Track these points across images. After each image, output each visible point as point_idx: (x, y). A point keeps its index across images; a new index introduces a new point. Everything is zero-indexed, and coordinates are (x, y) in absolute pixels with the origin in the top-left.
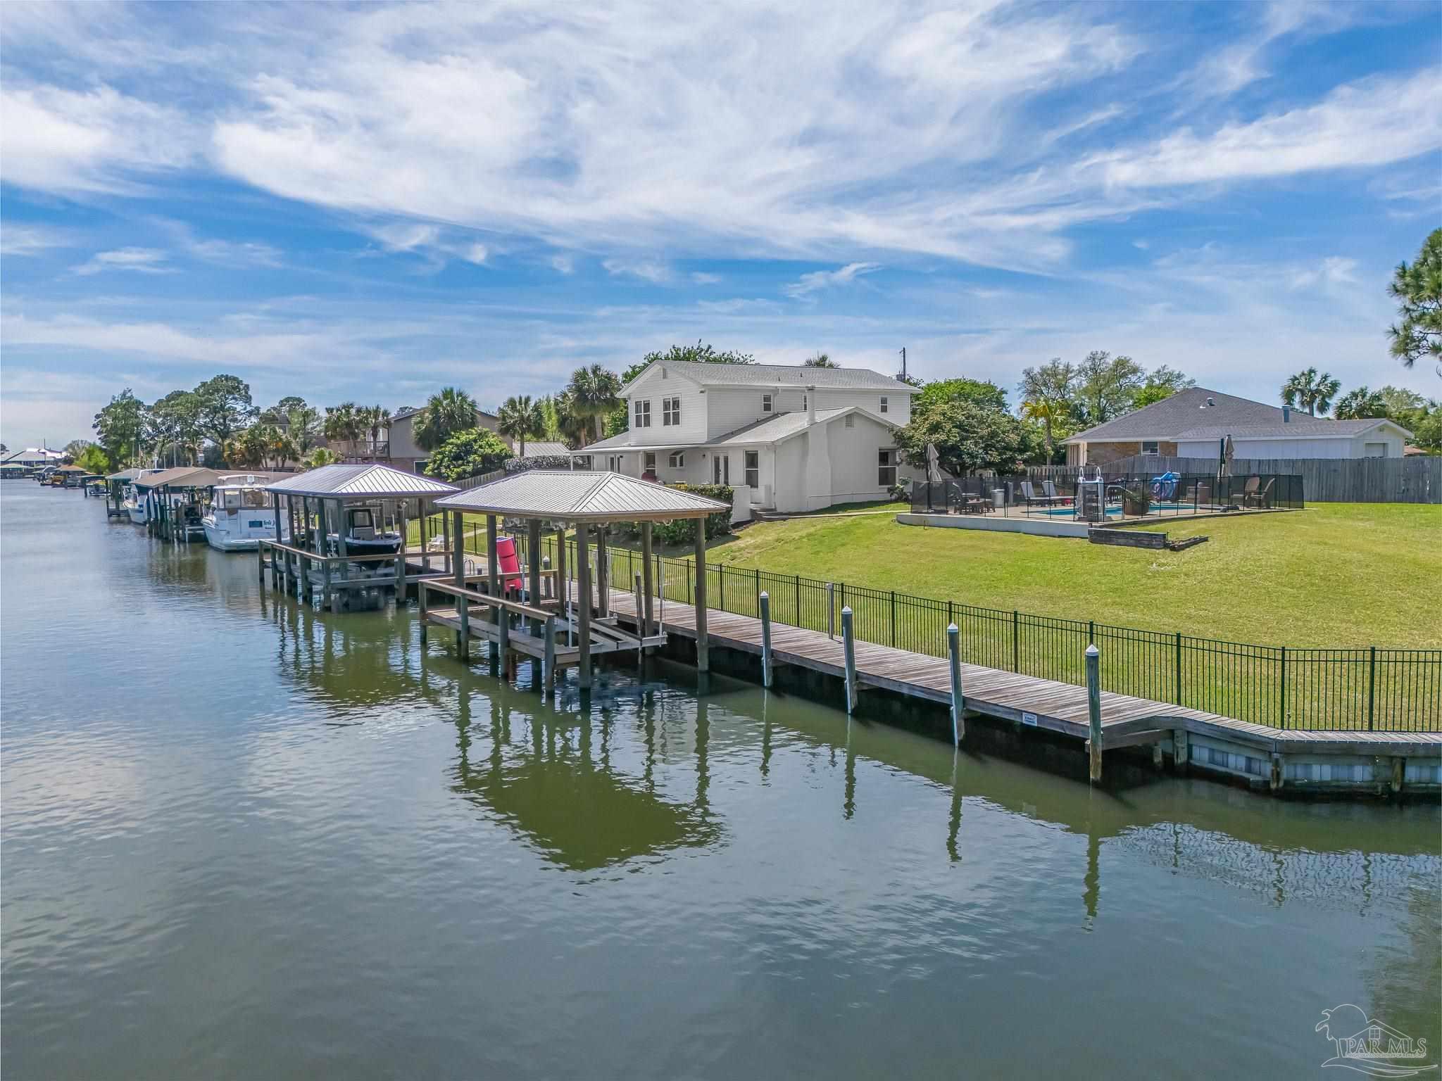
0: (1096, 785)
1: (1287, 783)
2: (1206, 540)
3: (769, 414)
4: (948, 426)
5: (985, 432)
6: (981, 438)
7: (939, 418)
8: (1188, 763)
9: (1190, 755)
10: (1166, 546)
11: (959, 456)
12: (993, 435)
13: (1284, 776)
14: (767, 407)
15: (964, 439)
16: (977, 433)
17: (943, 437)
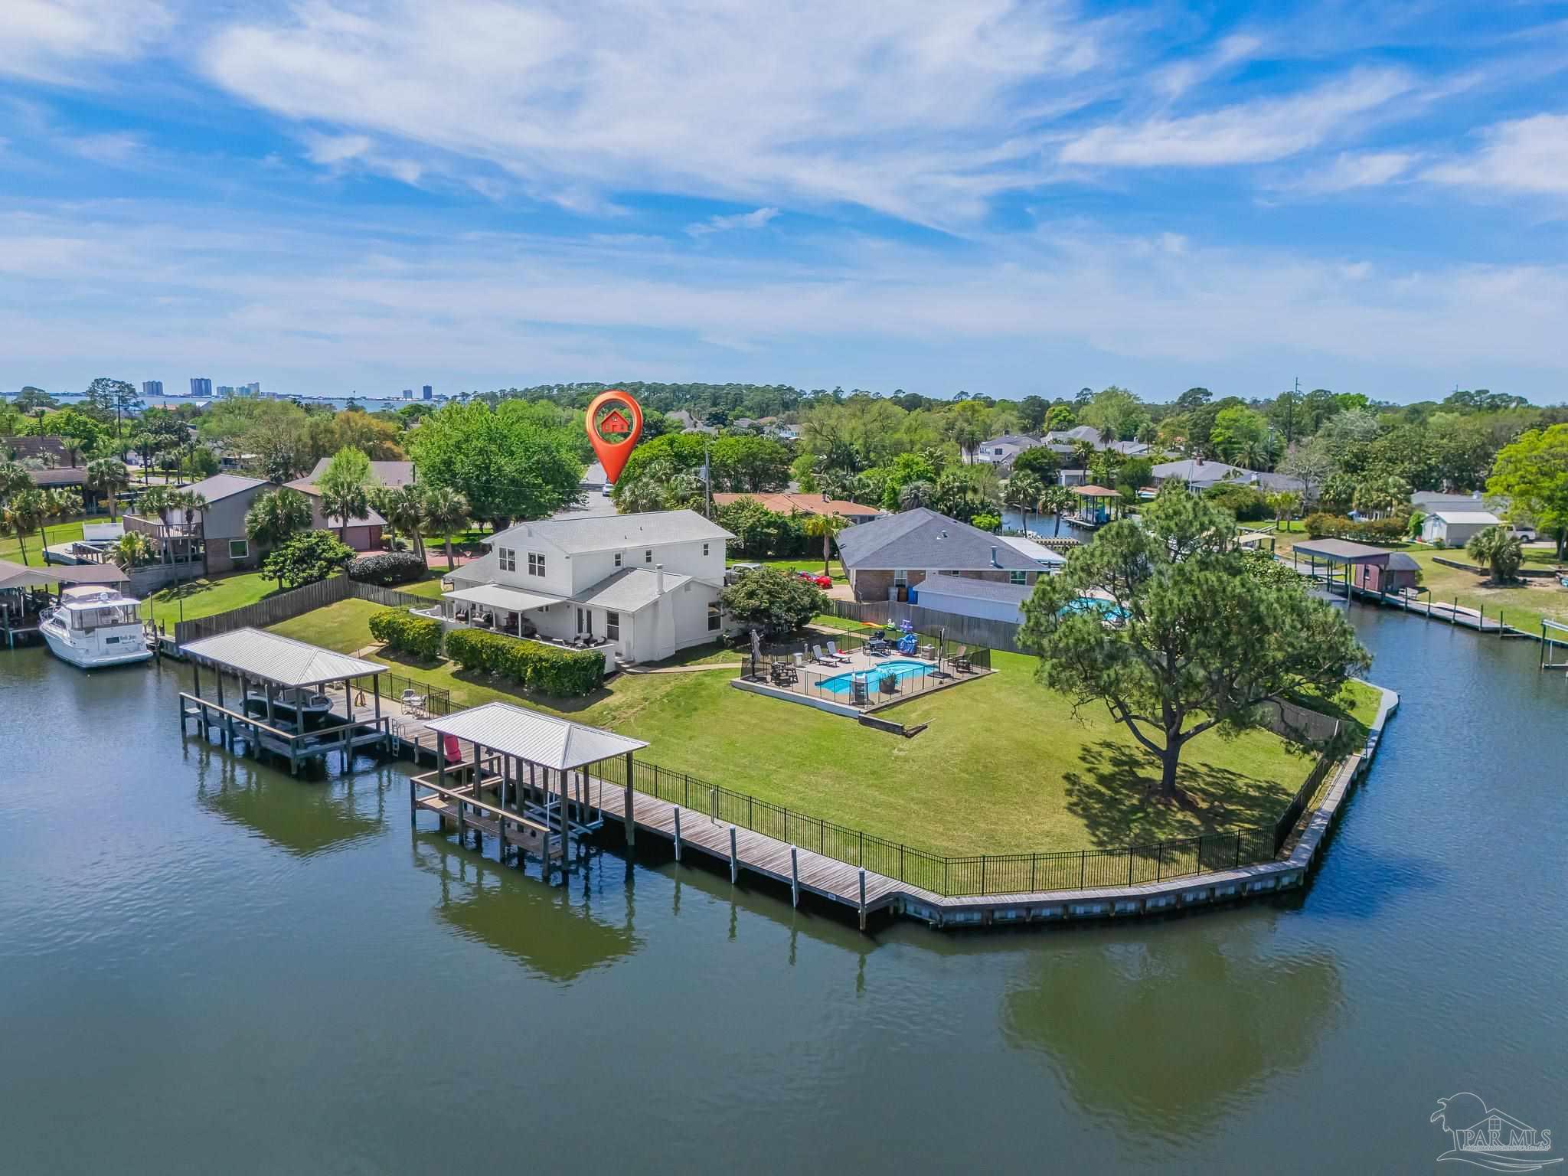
0: (863, 932)
1: (946, 923)
2: (926, 727)
3: (619, 568)
4: (761, 592)
5: (786, 598)
6: (784, 602)
7: (754, 586)
8: (905, 913)
9: (906, 909)
10: (903, 734)
11: (769, 617)
12: (793, 599)
13: (944, 920)
14: (618, 564)
15: (772, 603)
16: (781, 598)
17: (758, 603)
